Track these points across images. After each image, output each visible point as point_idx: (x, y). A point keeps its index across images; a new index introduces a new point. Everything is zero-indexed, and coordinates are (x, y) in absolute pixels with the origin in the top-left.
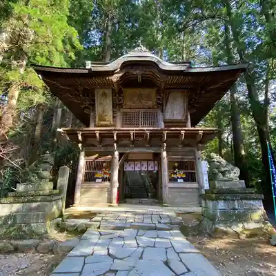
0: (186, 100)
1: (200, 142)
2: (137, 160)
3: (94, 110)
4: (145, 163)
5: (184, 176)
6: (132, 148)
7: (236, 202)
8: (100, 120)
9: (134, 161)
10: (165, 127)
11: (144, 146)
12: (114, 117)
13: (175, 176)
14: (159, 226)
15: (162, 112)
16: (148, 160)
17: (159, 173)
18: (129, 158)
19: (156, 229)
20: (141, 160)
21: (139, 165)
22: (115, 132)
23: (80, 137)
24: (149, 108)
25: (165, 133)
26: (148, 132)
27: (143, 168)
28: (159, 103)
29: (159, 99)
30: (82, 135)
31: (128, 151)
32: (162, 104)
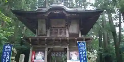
0: (78, 25)
3: (37, 28)
4: (61, 52)
6: (54, 46)
8: (40, 33)
9: (56, 51)
10: (69, 36)
12: (46, 32)
15: (68, 29)
18: (54, 50)
20: (59, 51)
21: (58, 53)
22: (46, 39)
23: (30, 41)
24: (62, 28)
25: (68, 39)
26: (61, 39)
27: (60, 55)
28: (66, 26)
29: (67, 24)
30: (31, 40)
31: (52, 47)
32: (68, 26)
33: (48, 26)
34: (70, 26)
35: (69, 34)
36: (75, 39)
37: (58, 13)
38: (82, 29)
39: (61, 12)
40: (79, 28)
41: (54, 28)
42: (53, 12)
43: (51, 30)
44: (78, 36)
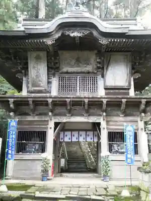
0: (130, 66)
2: (75, 130)
6: (69, 117)
8: (34, 85)
9: (72, 130)
10: (106, 94)
12: (49, 83)
15: (103, 77)
16: (86, 130)
18: (67, 128)
20: (79, 130)
21: (76, 135)
22: (50, 100)
23: (12, 106)
24: (89, 73)
25: (105, 101)
26: (86, 101)
28: (99, 68)
29: (99, 63)
30: (14, 102)
31: (64, 120)
32: (103, 68)
33: (53, 69)
34: (110, 68)
35: (105, 89)
36: (121, 102)
37: (79, 35)
38: (138, 76)
39: (87, 32)
40: (132, 74)
42: (67, 33)
44: (128, 94)
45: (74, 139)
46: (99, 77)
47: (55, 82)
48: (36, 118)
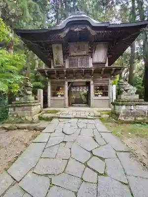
0: (107, 50)
1: (113, 75)
2: (78, 86)
3: (53, 58)
4: (82, 88)
5: (102, 93)
6: (75, 79)
7: (132, 107)
8: (57, 64)
10: (93, 66)
11: (82, 78)
12: (64, 62)
13: (97, 94)
14: (88, 117)
15: (92, 57)
16: (83, 86)
17: (89, 92)
18: (73, 85)
19: (87, 118)
20: (79, 86)
21: (78, 89)
22: (65, 70)
23: (46, 74)
24: (84, 55)
25: (93, 69)
26: (83, 70)
27: (81, 90)
28: (90, 52)
29: (90, 49)
30: (47, 72)
31: (72, 81)
32: (92, 52)
33: (66, 54)
34: (96, 52)
35: (93, 64)
36: (102, 70)
37: (79, 30)
38: (110, 56)
39: (84, 28)
40: (108, 55)
41: (73, 56)
42: (72, 29)
43: (70, 60)
44: (105, 66)
45: (78, 90)
46: (90, 58)
47: (67, 62)
48: (59, 80)
